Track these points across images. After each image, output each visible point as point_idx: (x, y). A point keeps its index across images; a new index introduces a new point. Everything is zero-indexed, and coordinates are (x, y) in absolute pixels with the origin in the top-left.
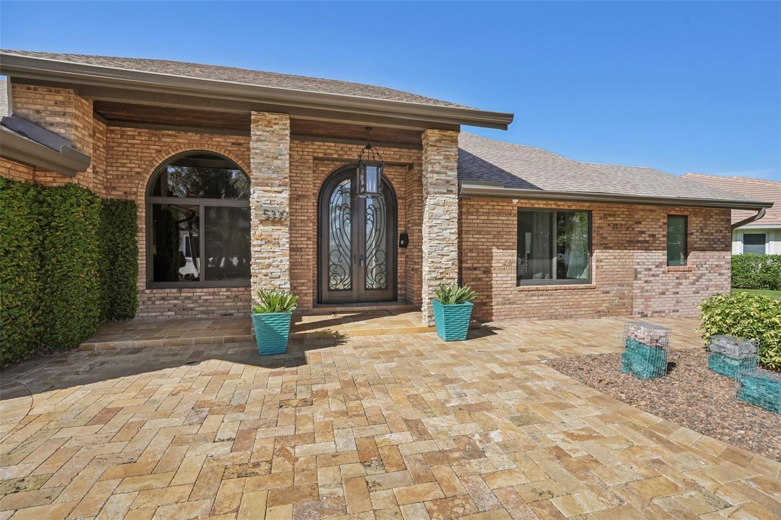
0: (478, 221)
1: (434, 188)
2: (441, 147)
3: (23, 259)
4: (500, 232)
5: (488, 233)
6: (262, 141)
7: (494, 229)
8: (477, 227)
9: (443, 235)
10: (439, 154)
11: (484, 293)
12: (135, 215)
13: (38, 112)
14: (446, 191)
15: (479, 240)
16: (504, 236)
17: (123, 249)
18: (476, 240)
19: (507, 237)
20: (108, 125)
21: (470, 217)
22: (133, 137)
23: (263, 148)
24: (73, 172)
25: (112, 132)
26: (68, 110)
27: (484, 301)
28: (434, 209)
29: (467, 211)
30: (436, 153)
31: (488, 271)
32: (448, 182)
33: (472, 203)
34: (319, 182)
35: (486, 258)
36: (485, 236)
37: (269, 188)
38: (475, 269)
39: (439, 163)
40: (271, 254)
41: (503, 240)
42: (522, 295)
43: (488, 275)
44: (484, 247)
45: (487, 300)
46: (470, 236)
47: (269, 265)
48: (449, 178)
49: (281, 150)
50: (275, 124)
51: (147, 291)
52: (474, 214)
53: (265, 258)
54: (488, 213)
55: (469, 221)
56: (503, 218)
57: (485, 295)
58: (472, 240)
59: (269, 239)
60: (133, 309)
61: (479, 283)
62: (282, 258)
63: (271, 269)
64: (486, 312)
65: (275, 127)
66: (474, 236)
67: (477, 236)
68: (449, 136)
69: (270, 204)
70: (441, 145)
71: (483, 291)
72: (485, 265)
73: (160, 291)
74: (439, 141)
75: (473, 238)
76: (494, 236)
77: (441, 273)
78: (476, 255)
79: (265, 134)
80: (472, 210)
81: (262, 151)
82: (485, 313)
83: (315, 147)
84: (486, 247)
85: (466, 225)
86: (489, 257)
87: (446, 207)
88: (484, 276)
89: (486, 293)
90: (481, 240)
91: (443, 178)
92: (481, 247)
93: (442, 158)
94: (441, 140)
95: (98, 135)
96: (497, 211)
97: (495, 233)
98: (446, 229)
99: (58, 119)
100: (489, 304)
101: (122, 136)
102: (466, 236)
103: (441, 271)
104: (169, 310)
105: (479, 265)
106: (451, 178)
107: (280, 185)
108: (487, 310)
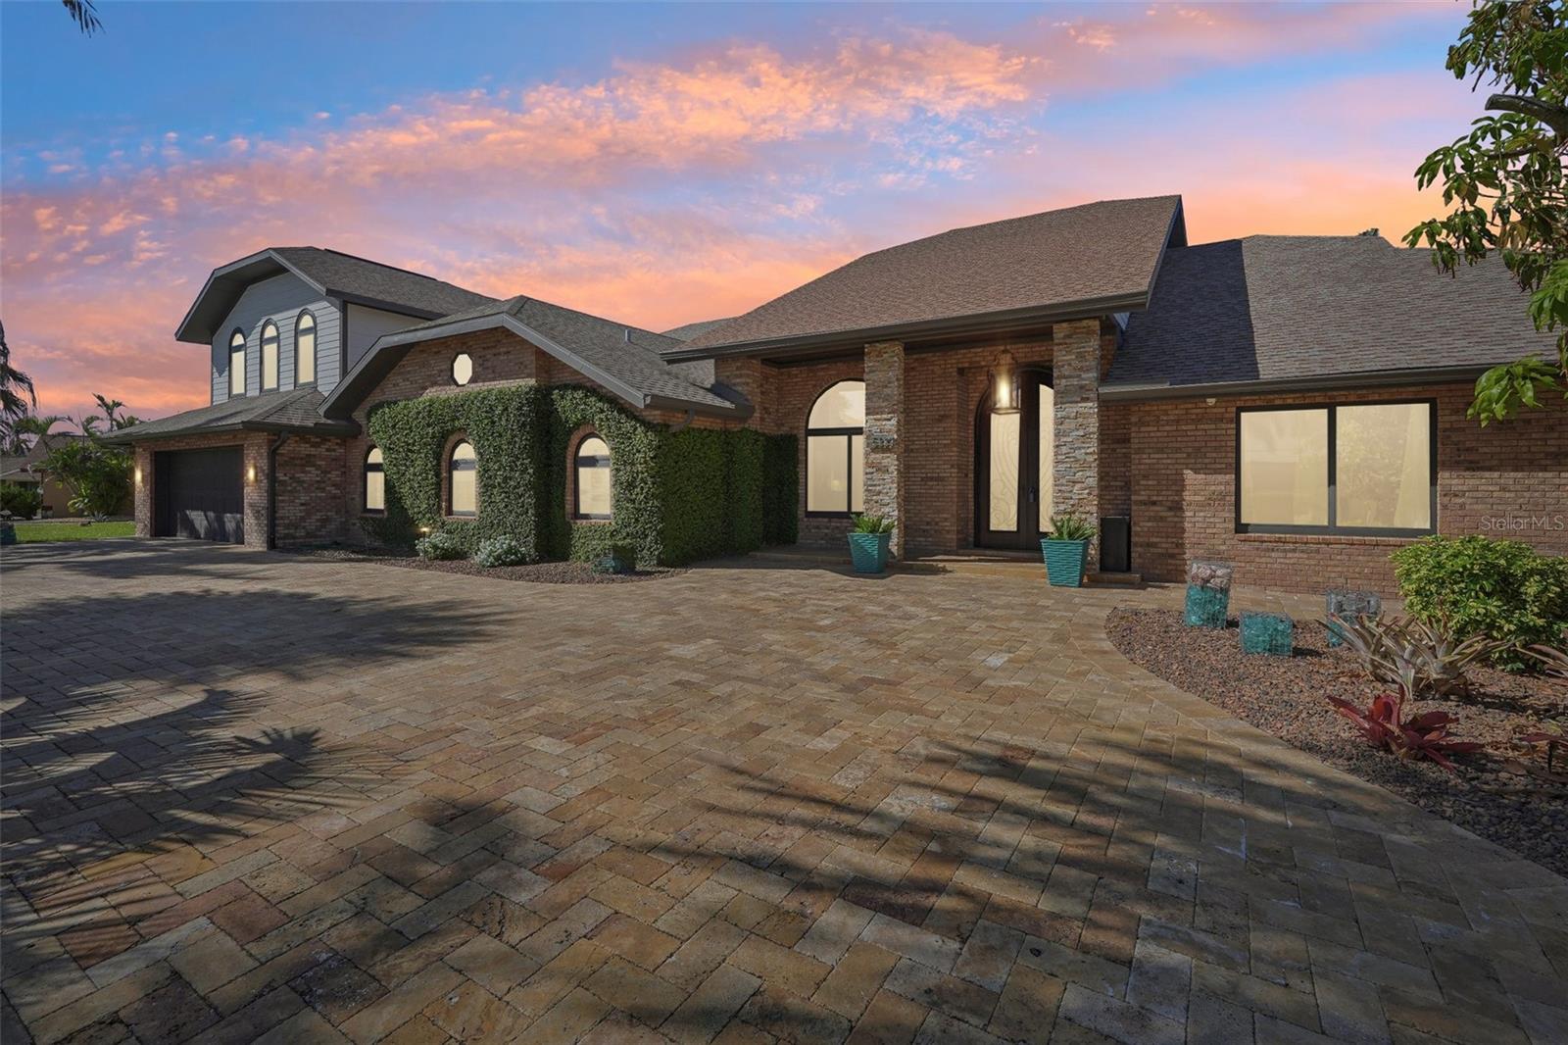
0: (1159, 434)
1: (1062, 397)
2: (1071, 344)
3: (716, 484)
4: (1199, 448)
5: (1178, 450)
6: (874, 371)
7: (1190, 444)
8: (1158, 442)
9: (1074, 457)
10: (1069, 353)
11: (1170, 540)
12: (797, 447)
13: (728, 377)
14: (1079, 399)
15: (1160, 462)
16: (1208, 455)
17: (788, 479)
18: (1155, 461)
19: (1214, 455)
20: (779, 368)
21: (1142, 429)
22: (796, 376)
23: (875, 378)
24: (744, 420)
25: (782, 374)
26: (743, 372)
27: (1170, 551)
28: (1061, 424)
29: (1139, 421)
30: (1064, 353)
31: (1177, 507)
32: (1082, 387)
33: (1147, 408)
34: (977, 395)
35: (1174, 488)
36: (1171, 456)
37: (879, 417)
38: (1154, 503)
39: (1070, 365)
40: (881, 482)
41: (1207, 461)
42: (1246, 547)
43: (1178, 514)
44: (1169, 472)
45: (1176, 551)
46: (1145, 456)
47: (879, 493)
48: (1084, 382)
49: (890, 378)
50: (885, 353)
51: (805, 519)
52: (1151, 423)
53: (875, 485)
54: (1178, 421)
55: (1142, 435)
56: (1206, 427)
57: (1173, 543)
58: (1147, 461)
59: (879, 465)
60: (795, 536)
61: (1160, 524)
62: (891, 485)
63: (881, 497)
64: (1174, 568)
65: (885, 355)
66: (1152, 456)
67: (1157, 456)
68: (1084, 327)
69: (881, 432)
70: (1072, 341)
71: (1168, 537)
72: (1170, 498)
73: (814, 519)
74: (1069, 336)
75: (1149, 458)
76: (1189, 455)
77: (1073, 505)
78: (1155, 482)
79: (877, 364)
80: (1148, 419)
81: (874, 381)
82: (1172, 570)
83: (959, 356)
84: (1174, 472)
85: (1137, 441)
86: (1180, 485)
87: (1080, 420)
88: (1169, 514)
89: (1174, 540)
90: (1164, 461)
91: (1076, 383)
92: (1163, 471)
93: (1074, 357)
94: (1072, 335)
95: (771, 380)
96: (1194, 417)
97: (1190, 450)
98: (1080, 448)
99: (738, 380)
100: (1178, 557)
101: (789, 377)
102: (1137, 456)
103: (1072, 502)
104: (822, 539)
105: (1161, 498)
106: (1087, 382)
107: (889, 413)
108: (1175, 565)
